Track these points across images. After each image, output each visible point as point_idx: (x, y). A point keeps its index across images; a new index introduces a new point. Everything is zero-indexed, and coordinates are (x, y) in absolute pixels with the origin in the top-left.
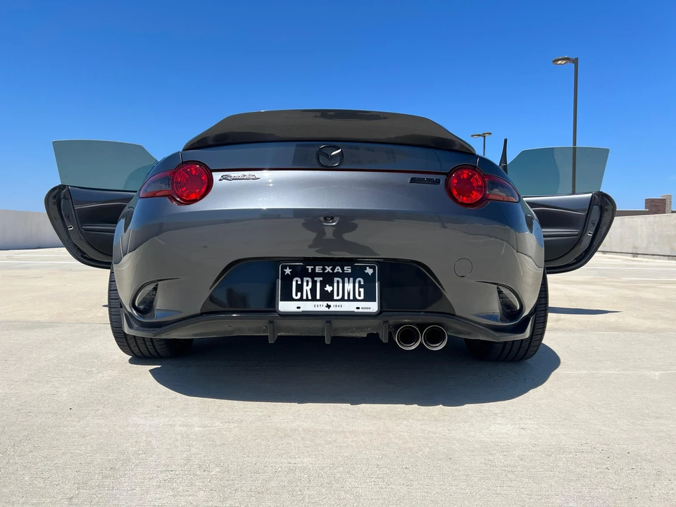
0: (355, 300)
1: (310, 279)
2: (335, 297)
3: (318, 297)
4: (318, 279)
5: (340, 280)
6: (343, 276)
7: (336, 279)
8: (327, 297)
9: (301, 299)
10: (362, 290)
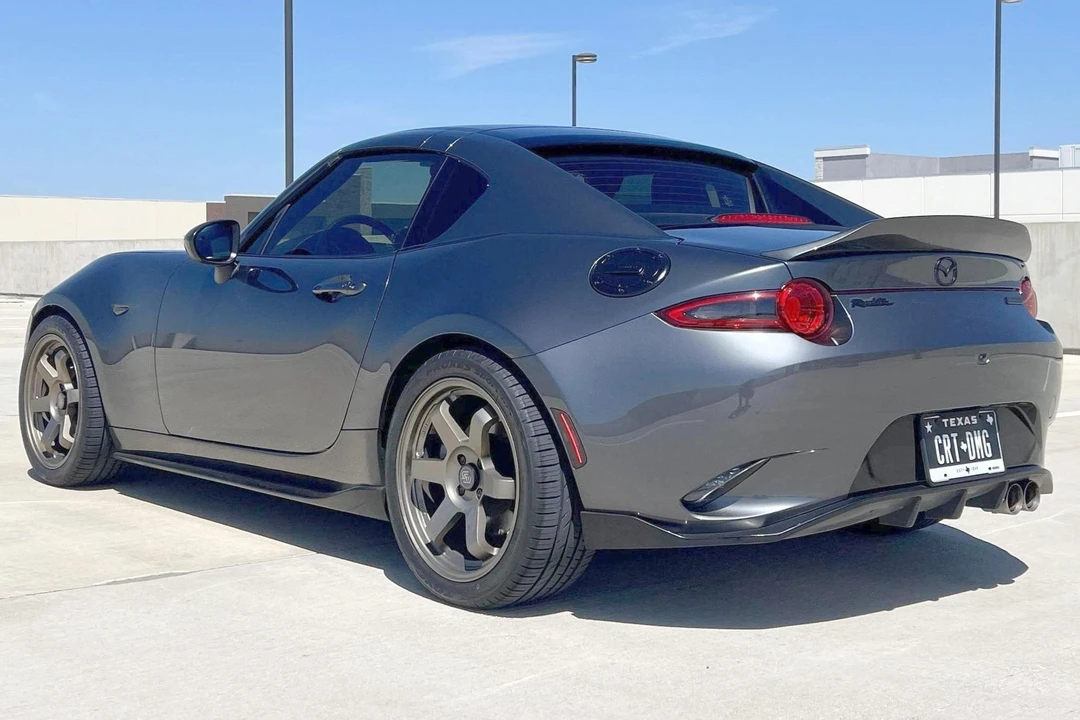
0: (986, 459)
1: (947, 436)
2: (972, 458)
3: (958, 460)
4: (954, 435)
5: (970, 433)
6: (971, 428)
7: (968, 433)
8: (964, 458)
9: (945, 465)
10: (989, 444)
